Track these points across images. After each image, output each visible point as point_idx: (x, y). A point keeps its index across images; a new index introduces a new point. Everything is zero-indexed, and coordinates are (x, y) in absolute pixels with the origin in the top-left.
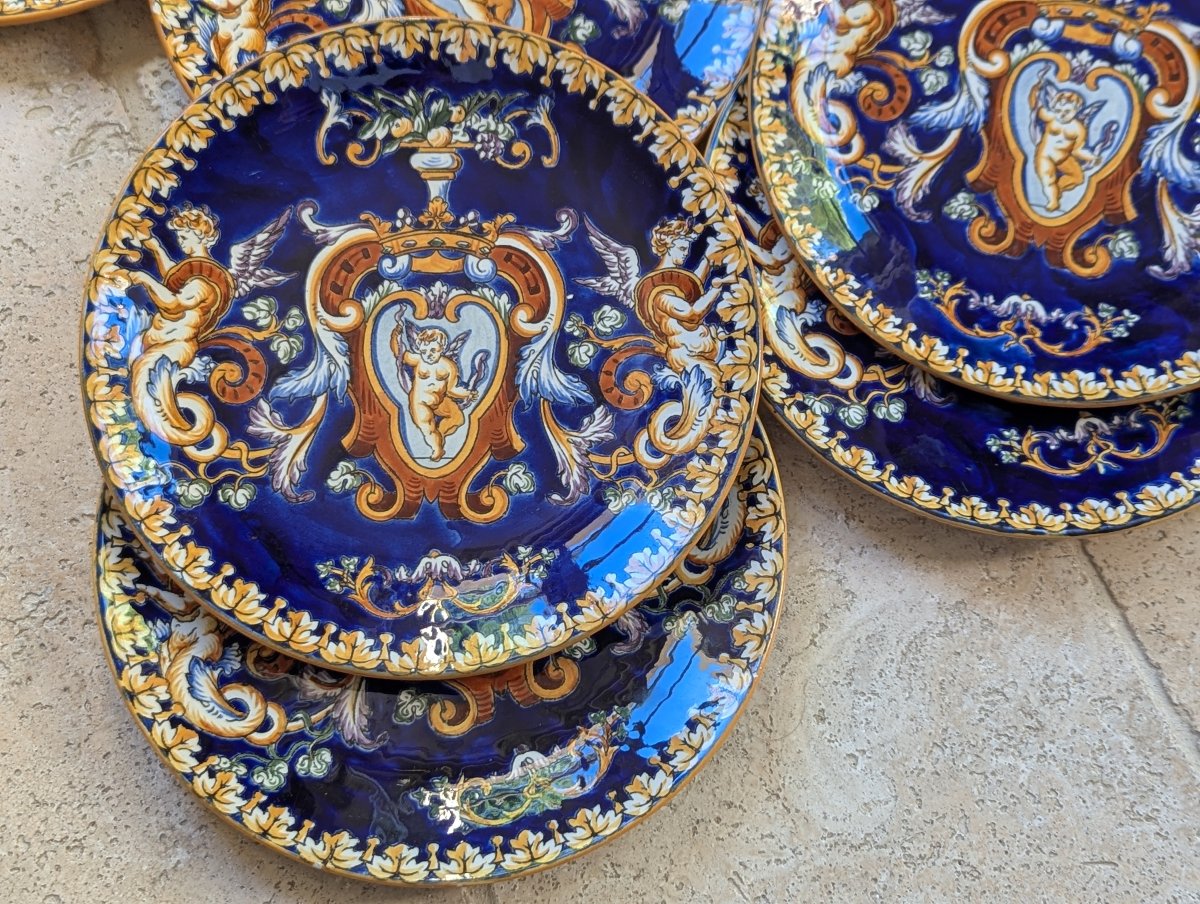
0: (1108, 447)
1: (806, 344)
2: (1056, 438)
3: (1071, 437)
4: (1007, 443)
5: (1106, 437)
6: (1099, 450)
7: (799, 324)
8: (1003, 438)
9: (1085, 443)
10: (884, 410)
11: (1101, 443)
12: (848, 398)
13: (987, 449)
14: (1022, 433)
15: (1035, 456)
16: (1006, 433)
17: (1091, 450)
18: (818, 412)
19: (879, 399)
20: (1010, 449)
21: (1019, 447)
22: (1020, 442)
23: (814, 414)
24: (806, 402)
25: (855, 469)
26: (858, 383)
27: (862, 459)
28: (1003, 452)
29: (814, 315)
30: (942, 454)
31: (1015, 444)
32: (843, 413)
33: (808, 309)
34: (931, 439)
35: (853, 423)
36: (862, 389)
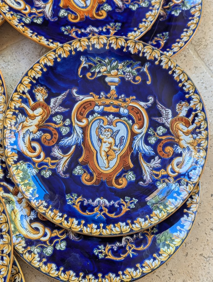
0: (133, 246)
1: (31, 227)
2: (116, 246)
3: (121, 245)
4: (100, 251)
5: (132, 243)
6: (130, 248)
7: (28, 220)
8: (99, 249)
9: (125, 246)
10: (59, 246)
11: (130, 245)
12: (47, 245)
13: (94, 254)
14: (105, 246)
15: (110, 254)
16: (100, 247)
17: (127, 249)
18: (36, 253)
19: (57, 242)
20: (101, 253)
21: (104, 251)
22: (104, 250)
23: (34, 254)
24: (32, 250)
25: (49, 273)
26: (50, 238)
27: (51, 268)
28: (99, 254)
29: (34, 215)
30: (79, 259)
31: (103, 251)
32: (45, 250)
33: (32, 214)
34: (75, 254)
35: (49, 254)
36: (51, 240)
